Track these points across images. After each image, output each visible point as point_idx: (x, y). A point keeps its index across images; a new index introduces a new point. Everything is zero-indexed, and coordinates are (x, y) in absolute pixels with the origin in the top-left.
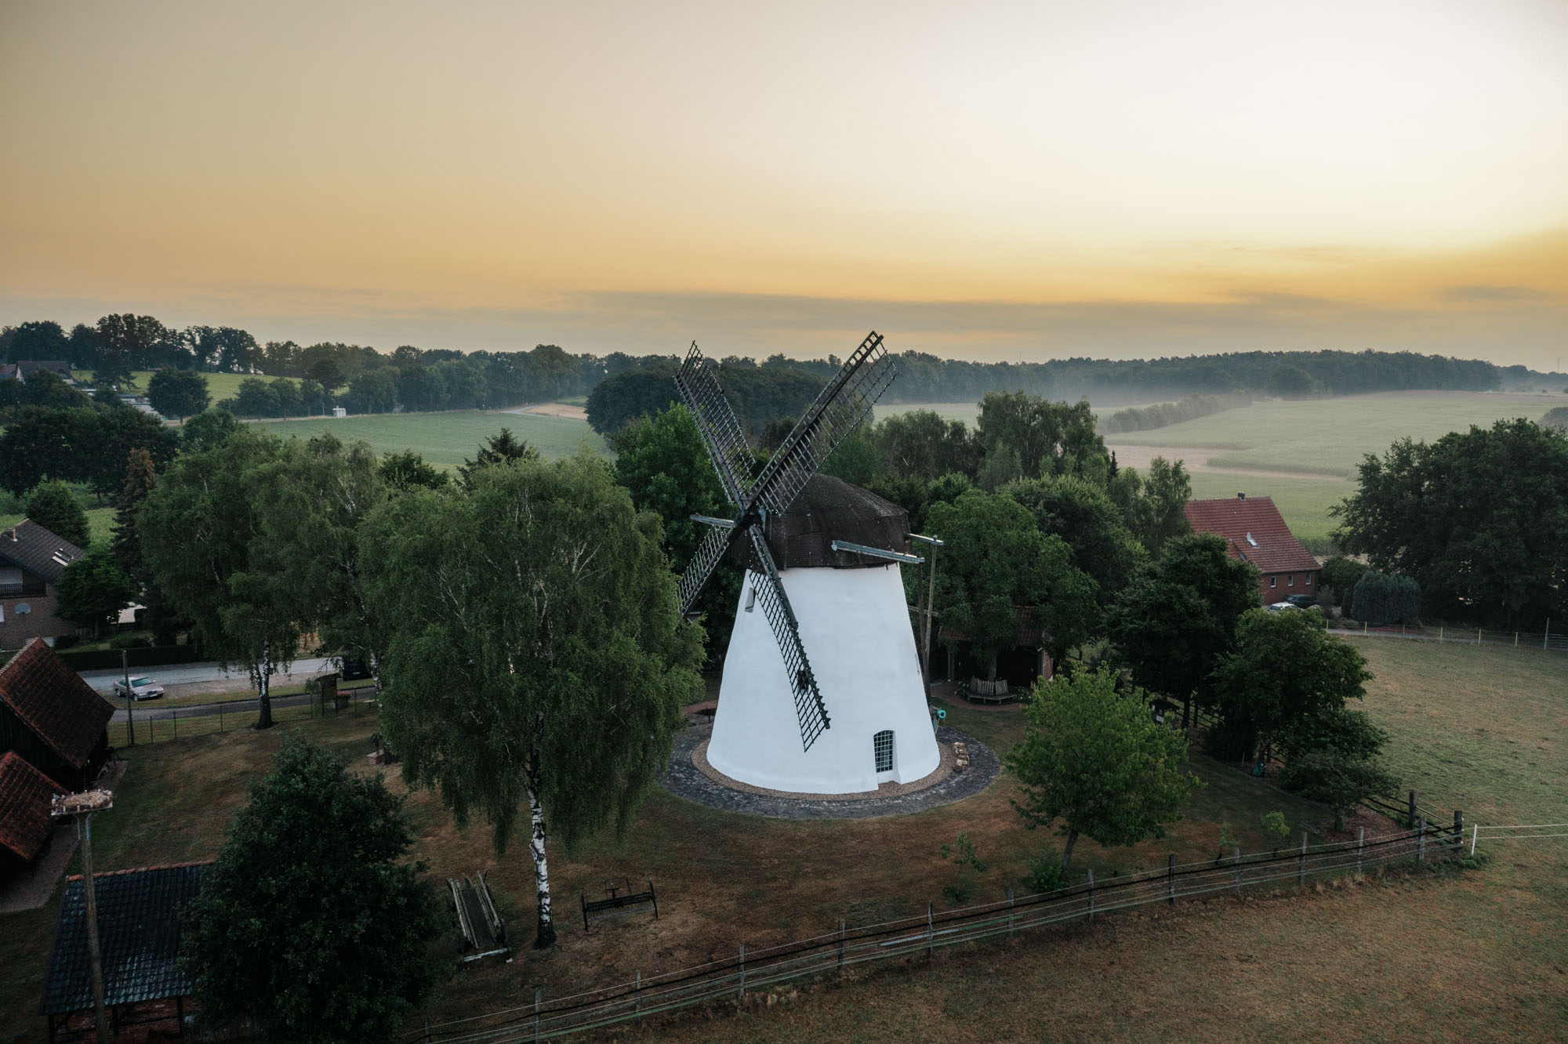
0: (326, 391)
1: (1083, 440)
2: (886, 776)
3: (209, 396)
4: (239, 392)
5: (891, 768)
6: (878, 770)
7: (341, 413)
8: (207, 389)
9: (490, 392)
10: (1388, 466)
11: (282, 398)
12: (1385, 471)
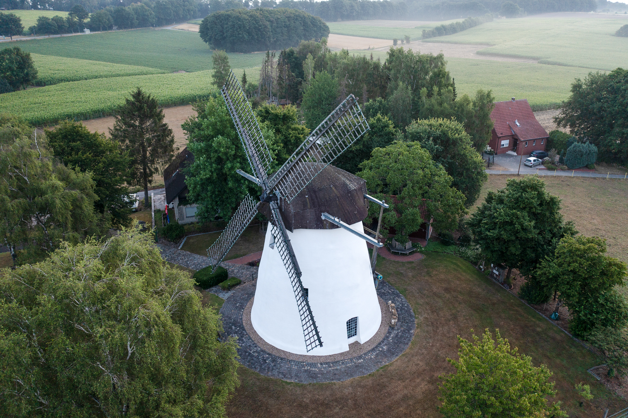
0: (80, 21)
1: (441, 76)
2: (353, 340)
3: (22, 26)
4: (37, 23)
5: (356, 334)
6: (349, 337)
7: (87, 32)
8: (21, 23)
9: (157, 19)
10: (586, 84)
11: (58, 25)
12: (584, 87)
